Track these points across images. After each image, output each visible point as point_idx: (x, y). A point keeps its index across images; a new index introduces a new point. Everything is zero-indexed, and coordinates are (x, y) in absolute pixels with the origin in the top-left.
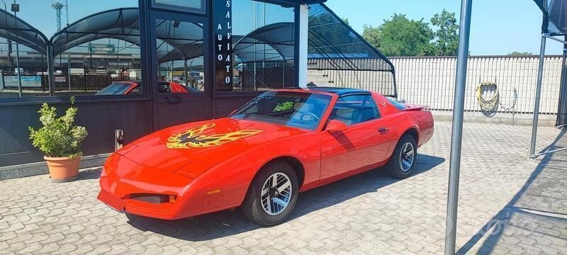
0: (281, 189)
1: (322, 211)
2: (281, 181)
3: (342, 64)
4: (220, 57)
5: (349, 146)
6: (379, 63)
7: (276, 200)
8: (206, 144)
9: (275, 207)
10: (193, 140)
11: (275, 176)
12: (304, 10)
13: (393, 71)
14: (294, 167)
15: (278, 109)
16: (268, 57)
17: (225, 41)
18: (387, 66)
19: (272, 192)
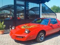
0: (42, 36)
1: (49, 40)
2: (42, 34)
3: (47, 14)
4: (27, 13)
5: (53, 28)
6: (54, 14)
7: (41, 38)
8: (29, 28)
9: (41, 39)
10: (26, 27)
11: (41, 33)
12: (41, 4)
13: (56, 15)
14: (44, 32)
15: (37, 22)
16: (32, 13)
17: (28, 10)
18: (55, 14)
19: (40, 36)
